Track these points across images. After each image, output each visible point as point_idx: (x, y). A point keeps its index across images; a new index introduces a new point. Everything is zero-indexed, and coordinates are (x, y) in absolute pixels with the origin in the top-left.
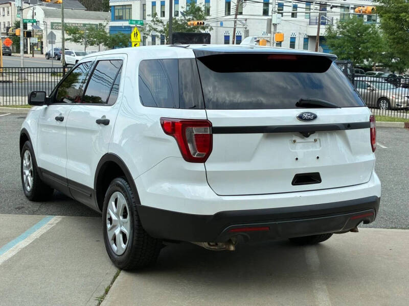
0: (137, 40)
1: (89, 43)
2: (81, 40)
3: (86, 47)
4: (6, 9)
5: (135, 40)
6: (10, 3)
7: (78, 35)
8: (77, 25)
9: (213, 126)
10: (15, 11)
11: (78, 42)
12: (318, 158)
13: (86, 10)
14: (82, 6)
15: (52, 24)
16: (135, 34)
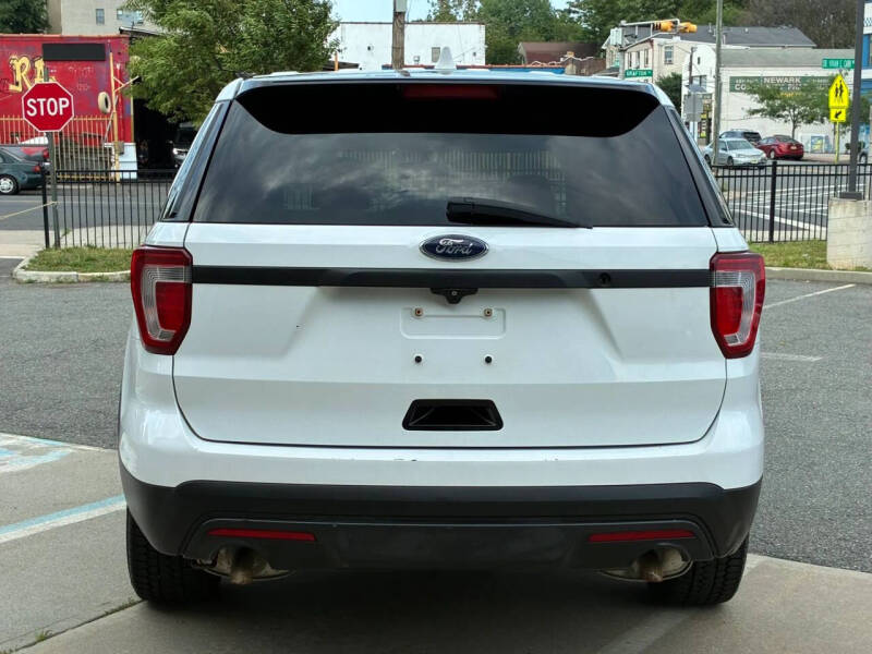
0: (841, 105)
1: (802, 117)
2: (786, 113)
3: (795, 127)
4: (642, 53)
5: (836, 104)
6: (651, 42)
7: (778, 103)
8: (786, 80)
9: (196, 262)
10: (659, 56)
11: (778, 116)
12: (488, 360)
13: (814, 48)
14: (808, 39)
15: (733, 80)
16: (837, 90)
